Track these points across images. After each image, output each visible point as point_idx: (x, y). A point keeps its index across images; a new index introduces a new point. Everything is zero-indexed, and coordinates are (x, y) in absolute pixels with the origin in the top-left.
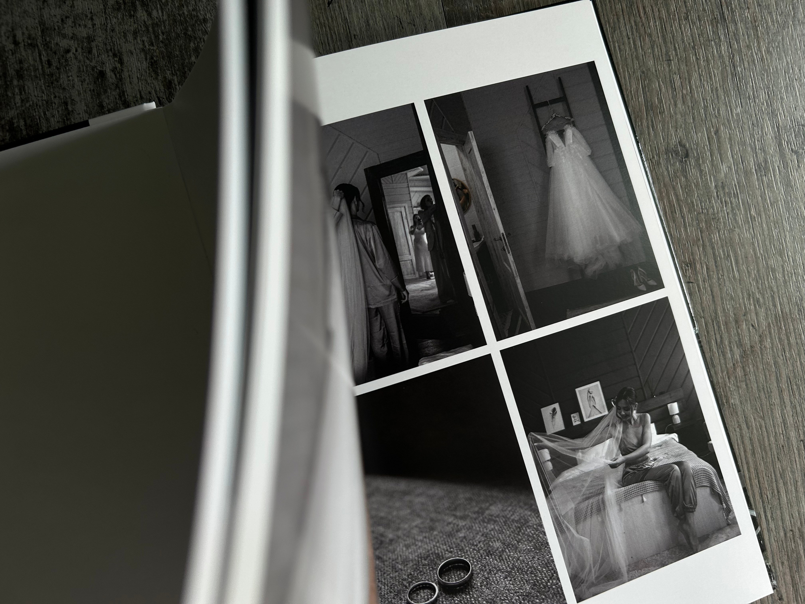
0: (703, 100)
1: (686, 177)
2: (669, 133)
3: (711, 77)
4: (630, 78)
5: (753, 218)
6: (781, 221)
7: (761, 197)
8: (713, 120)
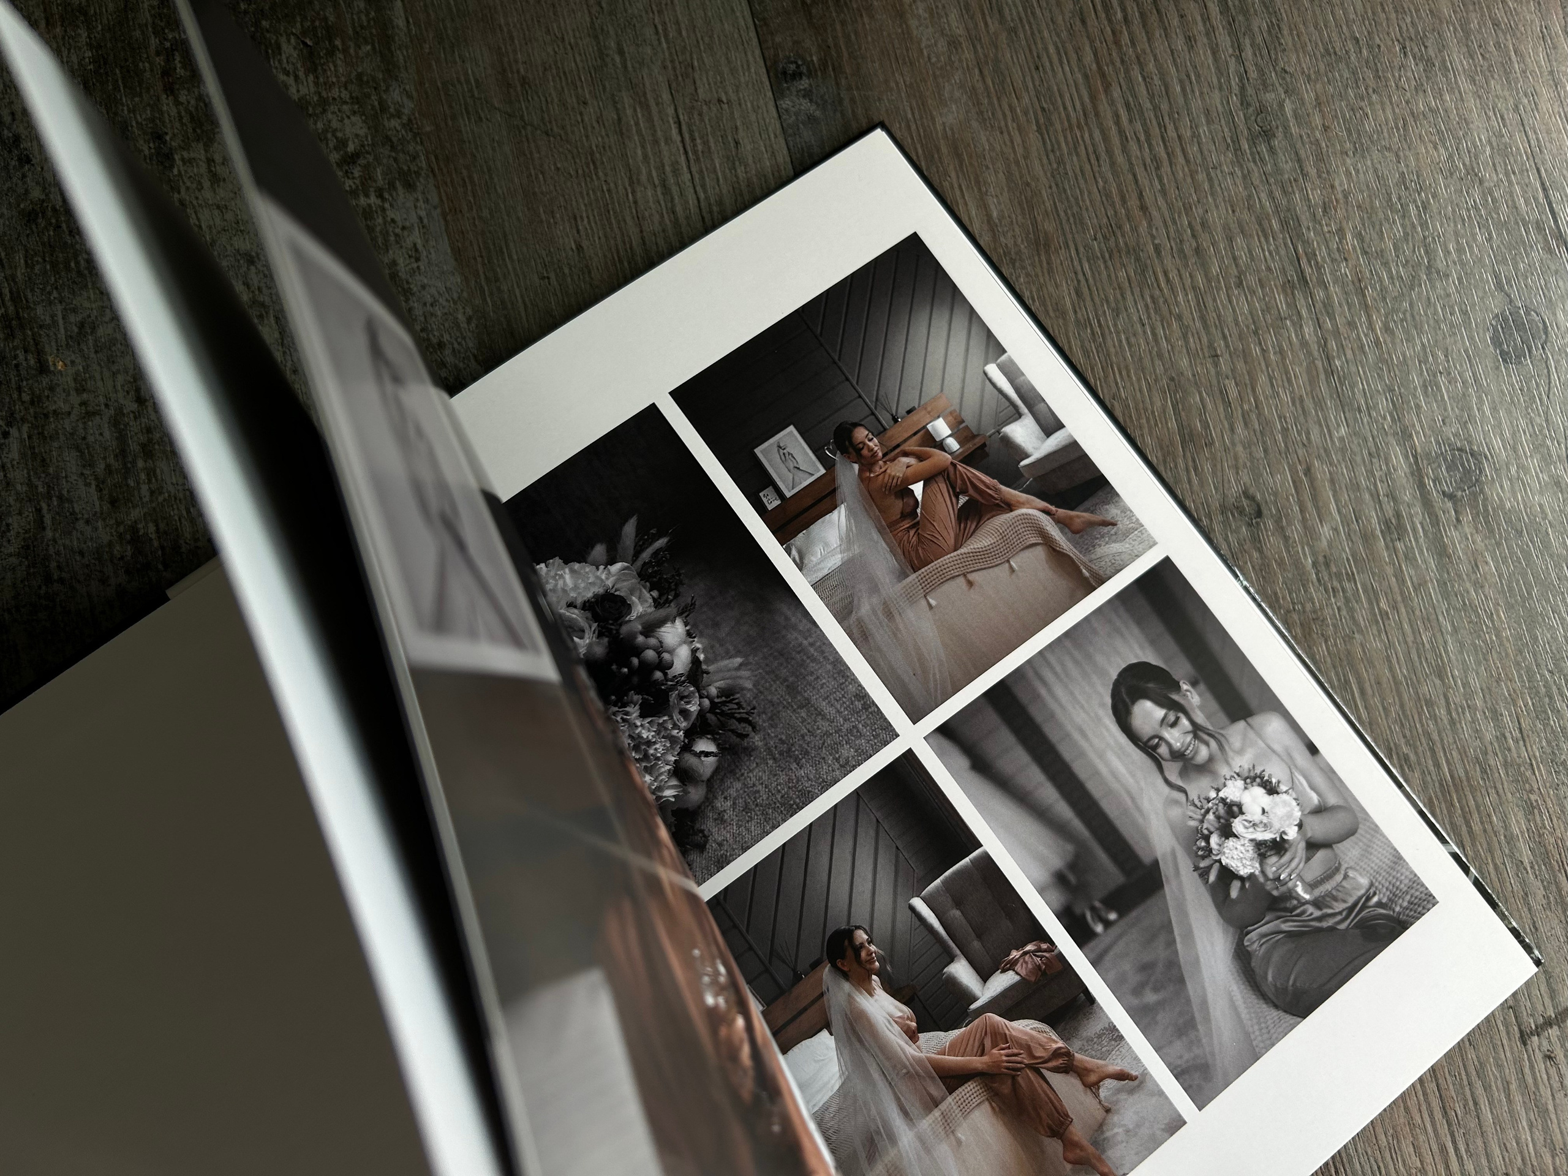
0: (1280, 417)
1: (1260, 551)
2: (1225, 478)
3: (1289, 380)
4: (1150, 390)
5: (1384, 615)
6: (1434, 616)
7: (1396, 576)
8: (1300, 452)
